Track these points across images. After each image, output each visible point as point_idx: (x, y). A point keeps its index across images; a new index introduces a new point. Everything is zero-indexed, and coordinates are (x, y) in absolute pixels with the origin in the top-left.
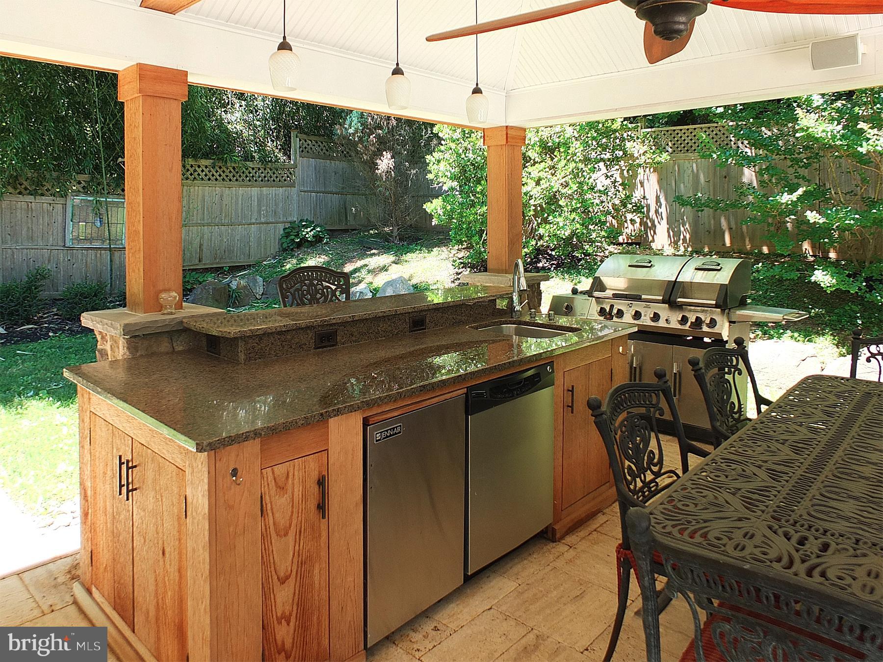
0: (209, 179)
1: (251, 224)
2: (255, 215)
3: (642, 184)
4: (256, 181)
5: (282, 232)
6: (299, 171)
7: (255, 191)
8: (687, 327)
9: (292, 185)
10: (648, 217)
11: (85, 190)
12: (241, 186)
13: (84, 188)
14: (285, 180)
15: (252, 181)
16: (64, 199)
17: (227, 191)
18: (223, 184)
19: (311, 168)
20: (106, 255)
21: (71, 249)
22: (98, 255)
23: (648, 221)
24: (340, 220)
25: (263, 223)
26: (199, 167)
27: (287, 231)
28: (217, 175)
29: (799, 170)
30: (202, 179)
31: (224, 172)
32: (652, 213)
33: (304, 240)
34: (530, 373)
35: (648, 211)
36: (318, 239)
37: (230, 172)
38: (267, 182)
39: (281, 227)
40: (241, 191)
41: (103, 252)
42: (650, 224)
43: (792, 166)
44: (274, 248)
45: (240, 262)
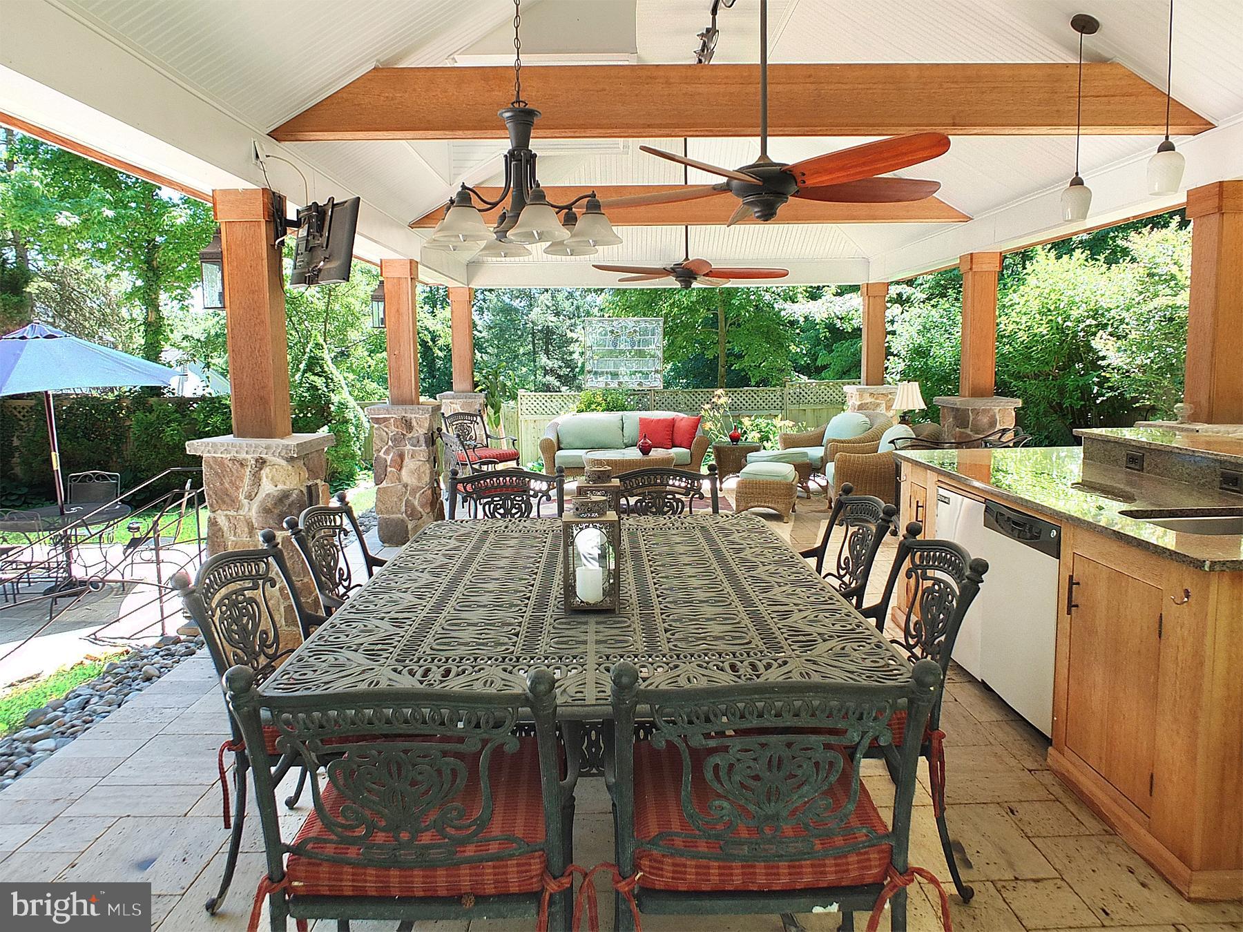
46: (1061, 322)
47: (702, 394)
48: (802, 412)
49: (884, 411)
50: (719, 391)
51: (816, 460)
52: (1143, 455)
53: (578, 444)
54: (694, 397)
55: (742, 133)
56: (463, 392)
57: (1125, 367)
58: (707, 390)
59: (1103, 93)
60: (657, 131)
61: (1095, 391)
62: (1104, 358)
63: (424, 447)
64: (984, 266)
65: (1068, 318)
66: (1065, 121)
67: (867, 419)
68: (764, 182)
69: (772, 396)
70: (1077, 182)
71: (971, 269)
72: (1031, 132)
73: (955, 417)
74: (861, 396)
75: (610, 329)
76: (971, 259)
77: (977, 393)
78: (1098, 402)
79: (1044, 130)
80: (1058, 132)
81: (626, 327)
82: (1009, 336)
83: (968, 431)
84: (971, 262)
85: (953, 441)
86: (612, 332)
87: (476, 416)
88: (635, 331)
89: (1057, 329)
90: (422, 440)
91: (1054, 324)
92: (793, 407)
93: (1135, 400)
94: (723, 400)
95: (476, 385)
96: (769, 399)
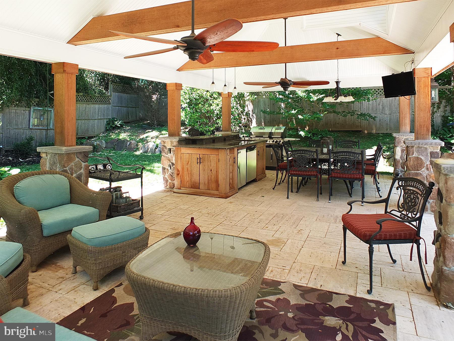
0: (82, 101)
1: (95, 119)
2: (97, 116)
3: (247, 106)
4: (98, 102)
5: (106, 123)
6: (112, 98)
7: (97, 106)
8: (274, 143)
9: (110, 104)
10: (249, 117)
11: (38, 105)
12: (93, 104)
13: (36, 104)
14: (107, 101)
15: (96, 102)
16: (30, 109)
17: (88, 106)
18: (86, 103)
19: (116, 97)
20: (44, 132)
21: (32, 129)
22: (41, 132)
23: (250, 119)
24: (126, 118)
25: (99, 119)
26: (79, 96)
27: (108, 122)
28: (84, 99)
29: (296, 103)
30: (79, 101)
31: (87, 98)
32: (251, 116)
33: (116, 126)
34: (253, 147)
35: (250, 115)
36: (122, 126)
37: (89, 98)
38: (101, 102)
39: (105, 121)
40: (92, 106)
41: (43, 130)
42: (250, 120)
43: (294, 102)
44: (103, 129)
45: (91, 135)
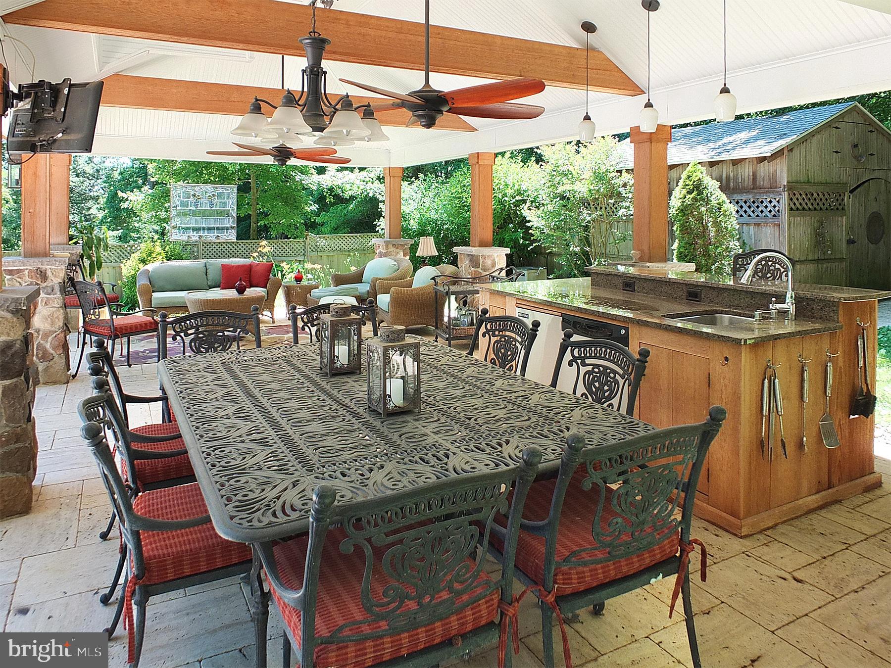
46: (500, 197)
47: (242, 245)
48: (319, 258)
49: (402, 257)
50: (264, 243)
51: (363, 293)
52: (635, 282)
53: (169, 287)
54: (236, 247)
55: (394, 65)
56: (59, 244)
57: (542, 227)
58: (246, 241)
59: (594, 68)
60: (338, 57)
61: (521, 242)
62: (529, 221)
63: (58, 295)
64: (485, 161)
65: (505, 195)
66: (577, 81)
67: (395, 263)
68: (426, 103)
69: (297, 246)
70: (587, 118)
71: (478, 163)
72: (557, 85)
73: (471, 260)
74: (387, 246)
75: (192, 193)
76: (478, 156)
77: (483, 244)
78: (529, 249)
79: (565, 85)
80: (572, 87)
81: (206, 193)
82: (468, 206)
83: (479, 270)
84: (478, 158)
85: (470, 277)
86: (194, 195)
87: (75, 265)
88: (214, 195)
89: (499, 201)
90: (57, 289)
91: (497, 199)
92: (312, 254)
93: (549, 248)
94: (267, 249)
95: (71, 238)
96: (295, 248)
